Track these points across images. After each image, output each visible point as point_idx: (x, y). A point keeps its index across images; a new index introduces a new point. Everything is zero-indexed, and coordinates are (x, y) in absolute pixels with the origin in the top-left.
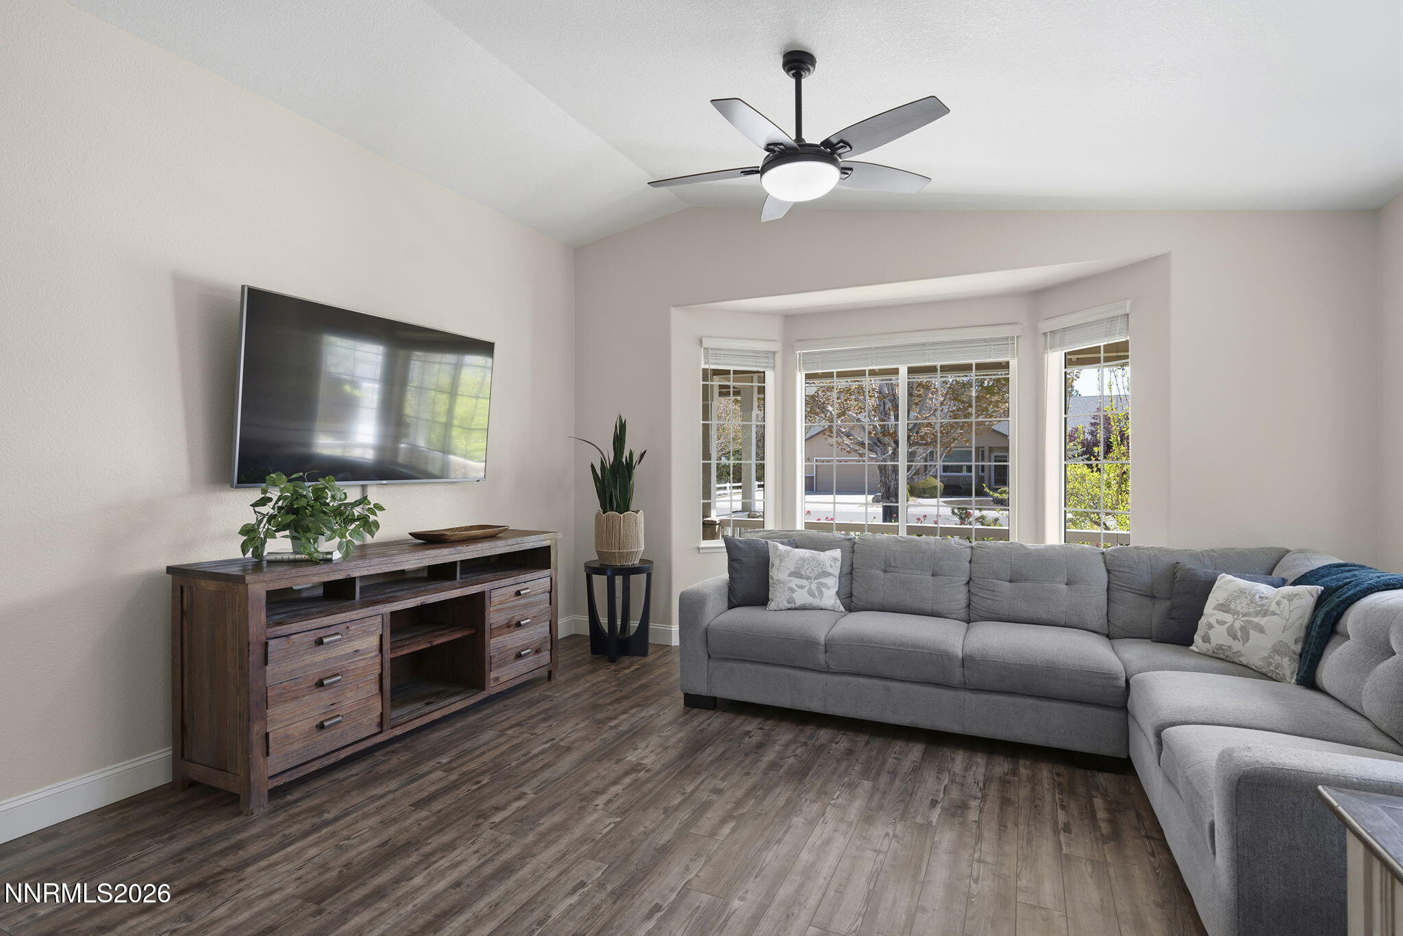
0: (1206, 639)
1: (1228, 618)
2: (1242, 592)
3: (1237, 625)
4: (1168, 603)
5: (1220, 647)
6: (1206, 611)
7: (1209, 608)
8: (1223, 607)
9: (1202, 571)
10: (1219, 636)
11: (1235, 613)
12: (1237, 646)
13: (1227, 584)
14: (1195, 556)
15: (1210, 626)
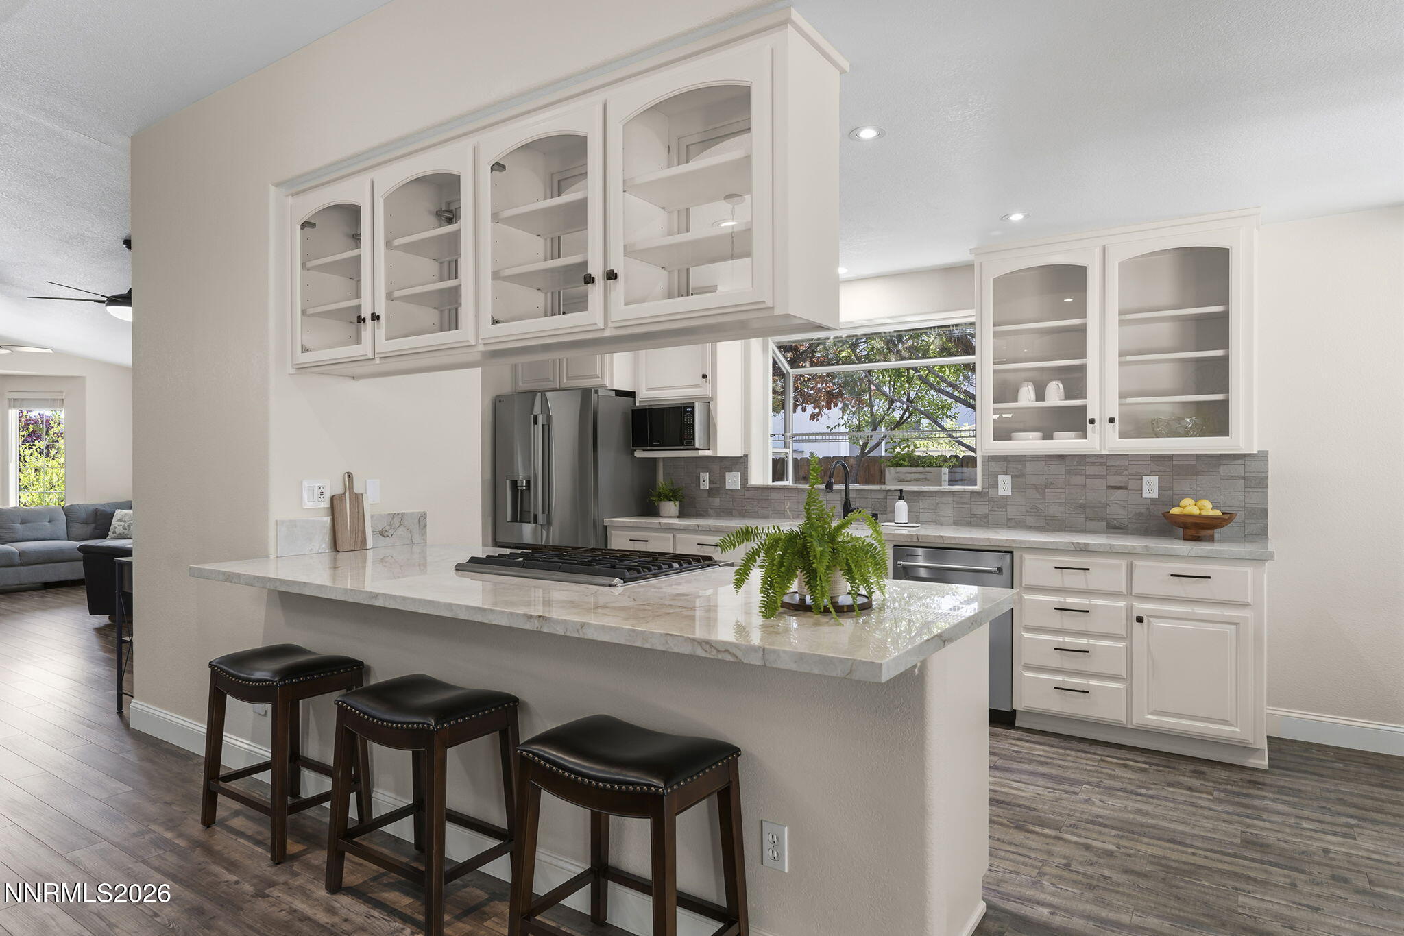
0: (114, 532)
1: (122, 523)
2: (126, 514)
3: (126, 525)
4: (93, 525)
5: (120, 534)
6: (113, 523)
7: (114, 521)
8: (120, 520)
9: (108, 510)
10: (119, 530)
11: (125, 521)
12: (126, 532)
13: (119, 513)
14: (102, 505)
15: (116, 528)
